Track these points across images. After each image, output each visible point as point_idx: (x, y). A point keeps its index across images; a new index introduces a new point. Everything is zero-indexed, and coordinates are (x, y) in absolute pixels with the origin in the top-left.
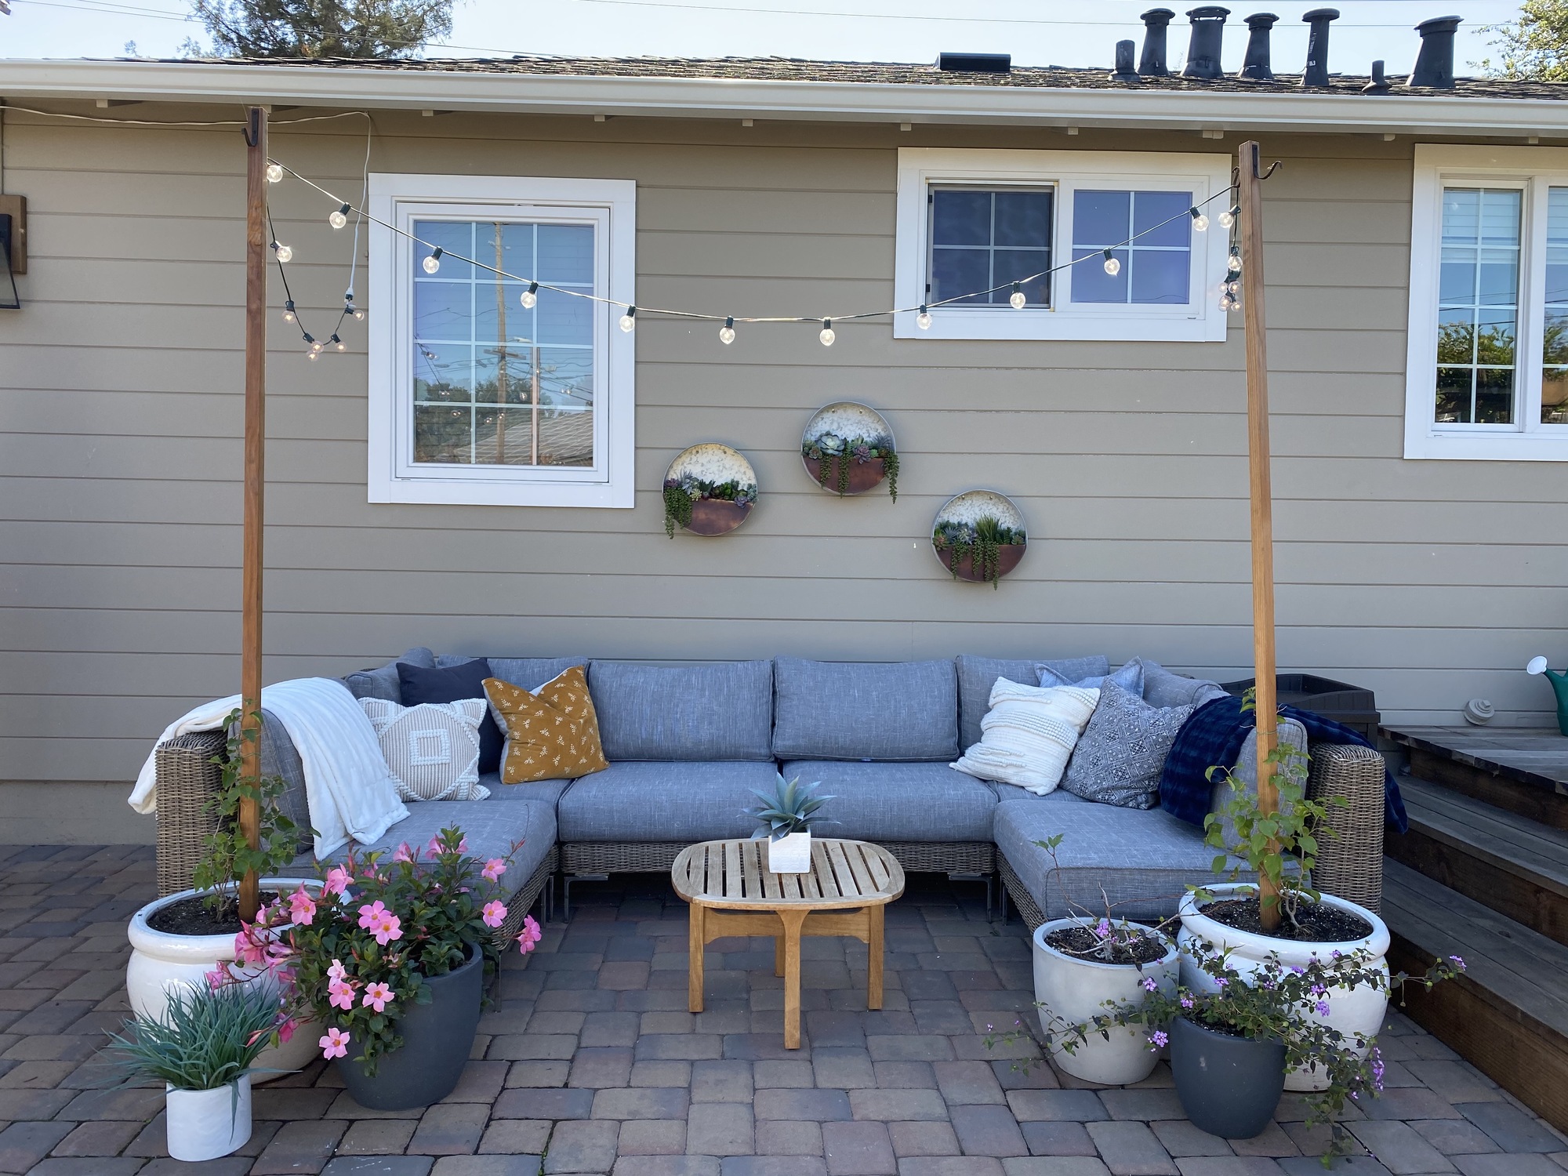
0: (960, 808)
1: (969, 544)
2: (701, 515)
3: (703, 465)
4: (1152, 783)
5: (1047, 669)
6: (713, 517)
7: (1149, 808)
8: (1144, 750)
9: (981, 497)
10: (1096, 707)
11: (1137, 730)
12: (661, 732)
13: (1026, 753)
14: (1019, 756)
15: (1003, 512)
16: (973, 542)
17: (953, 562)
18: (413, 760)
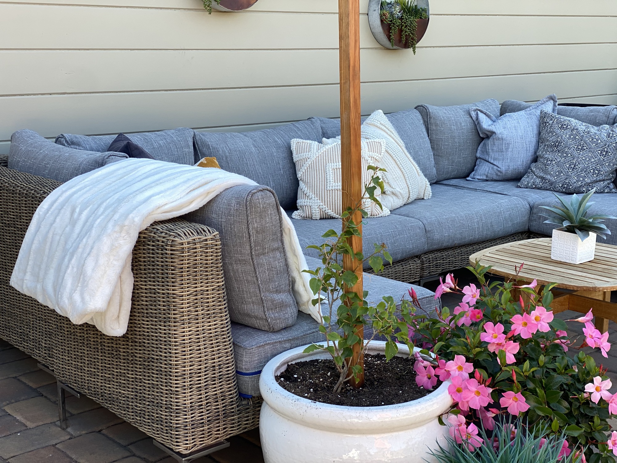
1: (400, 18)
16: (402, 16)
17: (391, 33)
18: (328, 185)
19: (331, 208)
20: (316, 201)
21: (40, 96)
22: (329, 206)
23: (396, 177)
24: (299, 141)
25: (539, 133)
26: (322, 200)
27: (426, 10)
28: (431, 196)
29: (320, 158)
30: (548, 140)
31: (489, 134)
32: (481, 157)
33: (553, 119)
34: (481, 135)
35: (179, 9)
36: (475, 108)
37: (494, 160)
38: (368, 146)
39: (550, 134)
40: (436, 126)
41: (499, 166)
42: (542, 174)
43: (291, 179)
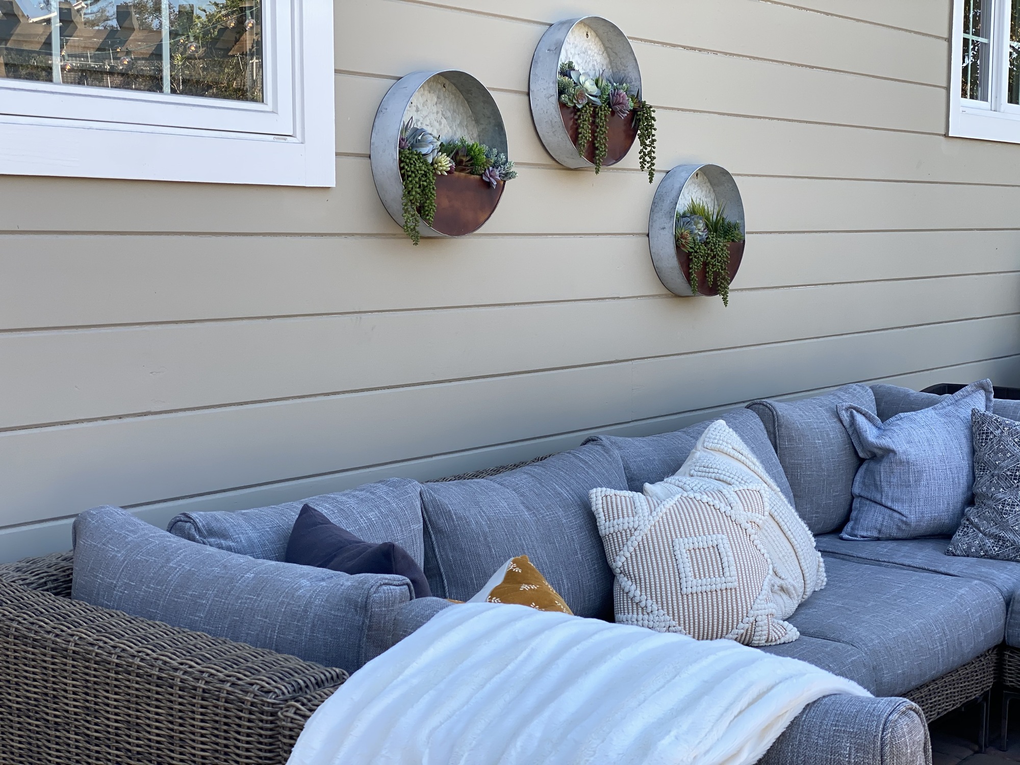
5: (854, 408)
17: (691, 268)
18: (684, 584)
19: (692, 631)
20: (662, 618)
21: (101, 423)
22: (687, 627)
23: (784, 556)
24: (608, 493)
25: (973, 451)
26: (674, 615)
27: (736, 227)
28: (824, 584)
29: (658, 528)
30: (996, 466)
31: (879, 452)
32: (862, 494)
33: (1001, 427)
34: (861, 455)
35: (353, 235)
36: (846, 405)
37: (893, 501)
38: (740, 498)
39: (1000, 455)
40: (789, 441)
41: (904, 513)
42: (994, 530)
43: (595, 571)
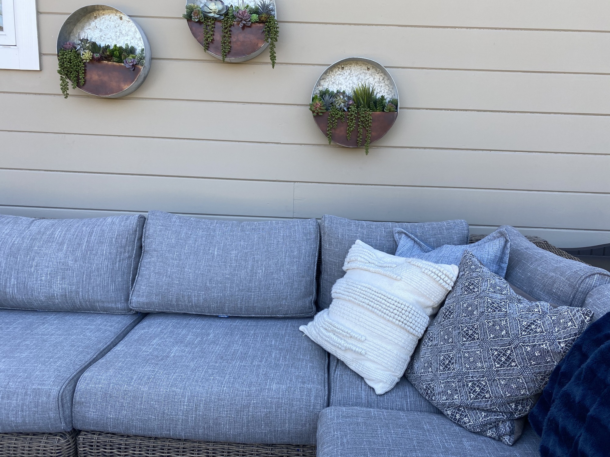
0: (279, 410)
1: (344, 111)
2: (94, 76)
3: (101, 30)
4: (520, 408)
5: (405, 234)
6: (105, 78)
7: (515, 443)
8: (513, 364)
9: (360, 67)
10: (453, 287)
11: (504, 333)
12: (14, 285)
13: (368, 338)
14: (359, 340)
15: (379, 82)
16: (348, 108)
17: (329, 127)
